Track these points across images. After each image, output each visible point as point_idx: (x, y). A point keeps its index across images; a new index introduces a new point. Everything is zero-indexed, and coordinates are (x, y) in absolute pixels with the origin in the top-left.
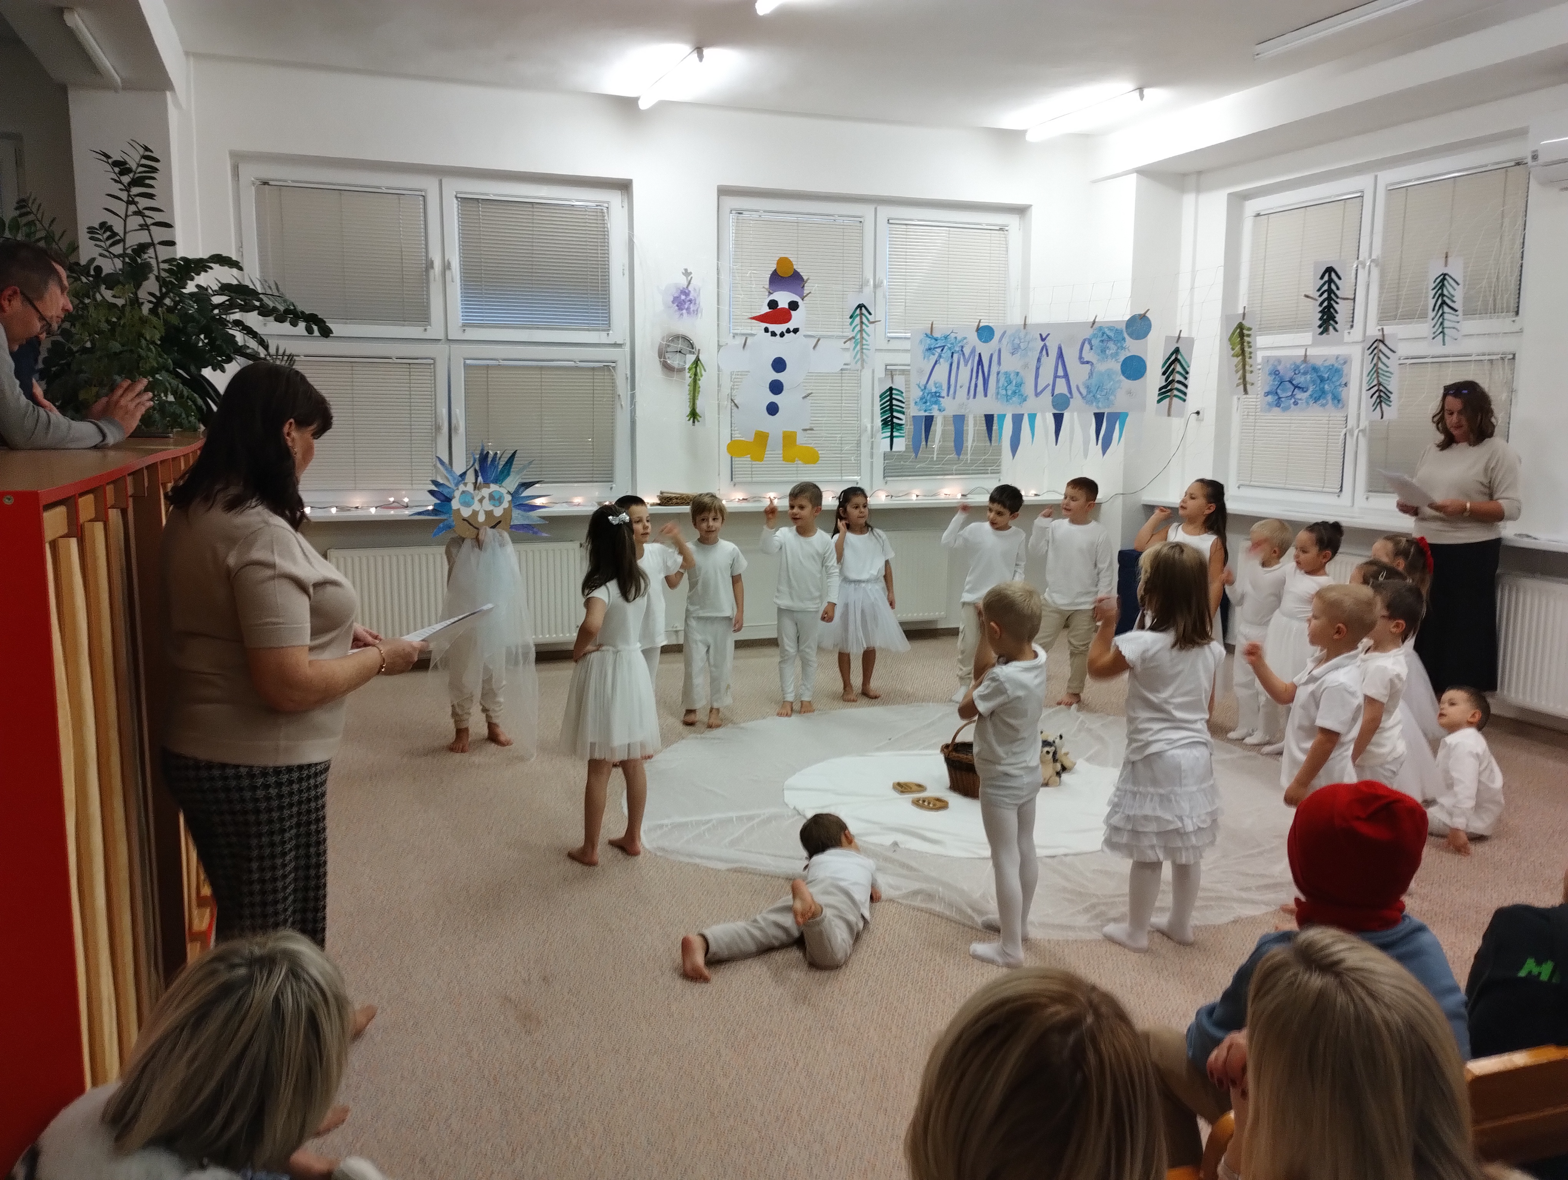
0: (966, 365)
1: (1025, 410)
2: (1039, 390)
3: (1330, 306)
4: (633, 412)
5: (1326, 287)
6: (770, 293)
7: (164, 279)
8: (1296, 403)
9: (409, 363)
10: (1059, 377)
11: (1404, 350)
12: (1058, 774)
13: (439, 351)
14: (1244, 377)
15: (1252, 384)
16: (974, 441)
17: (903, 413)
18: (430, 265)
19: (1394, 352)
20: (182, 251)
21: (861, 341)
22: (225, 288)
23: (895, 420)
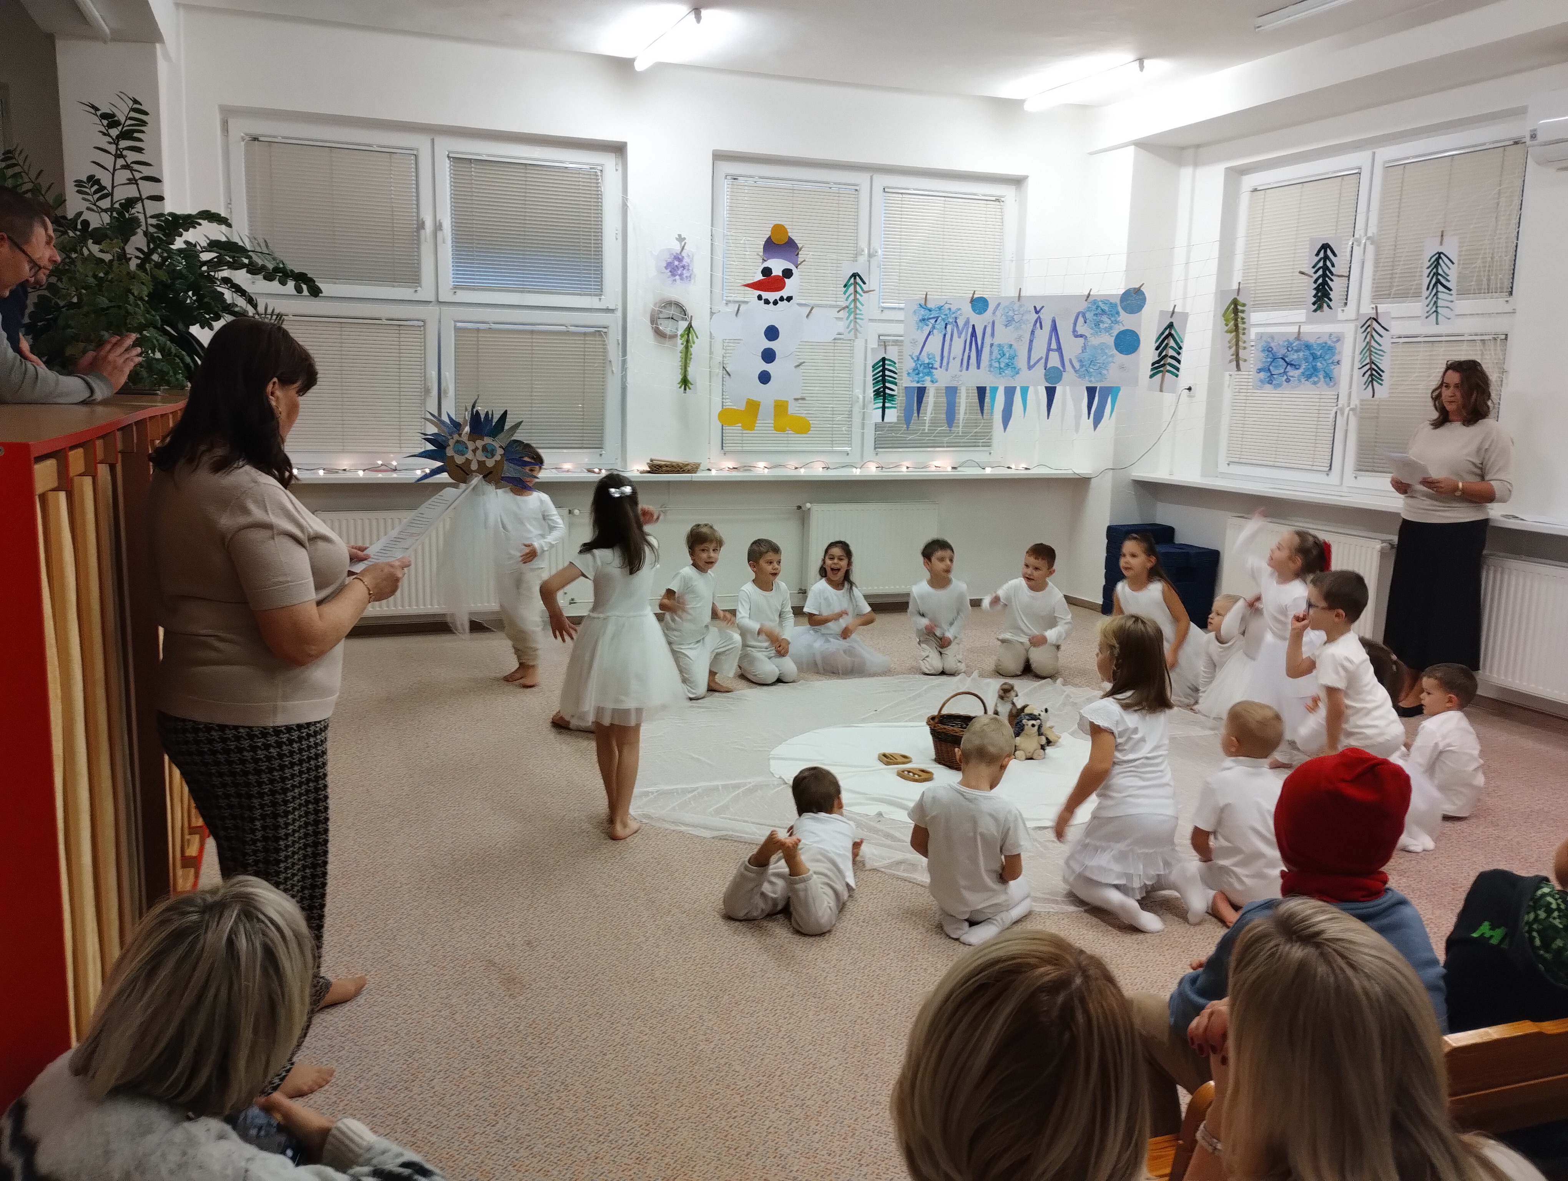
0: (959, 337)
1: (1017, 382)
2: (1032, 363)
3: (1325, 283)
4: (624, 377)
5: (1321, 264)
6: (764, 260)
7: (152, 234)
8: (1288, 380)
9: (398, 324)
10: (1052, 350)
11: (1396, 328)
12: (1043, 748)
13: (429, 313)
14: (1237, 354)
15: (1245, 361)
16: (965, 413)
17: (895, 384)
18: (421, 225)
19: (1387, 330)
20: (170, 206)
21: (855, 311)
22: (214, 245)
23: (887, 391)
